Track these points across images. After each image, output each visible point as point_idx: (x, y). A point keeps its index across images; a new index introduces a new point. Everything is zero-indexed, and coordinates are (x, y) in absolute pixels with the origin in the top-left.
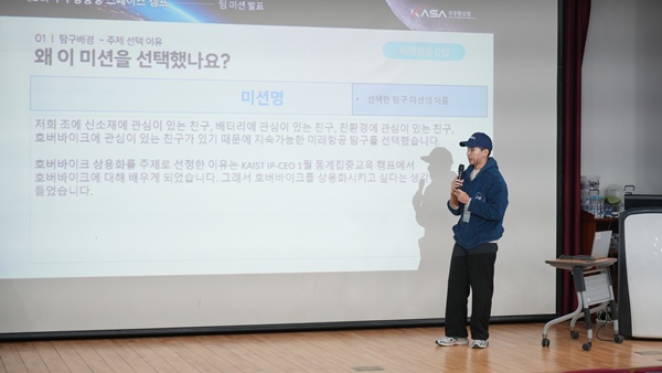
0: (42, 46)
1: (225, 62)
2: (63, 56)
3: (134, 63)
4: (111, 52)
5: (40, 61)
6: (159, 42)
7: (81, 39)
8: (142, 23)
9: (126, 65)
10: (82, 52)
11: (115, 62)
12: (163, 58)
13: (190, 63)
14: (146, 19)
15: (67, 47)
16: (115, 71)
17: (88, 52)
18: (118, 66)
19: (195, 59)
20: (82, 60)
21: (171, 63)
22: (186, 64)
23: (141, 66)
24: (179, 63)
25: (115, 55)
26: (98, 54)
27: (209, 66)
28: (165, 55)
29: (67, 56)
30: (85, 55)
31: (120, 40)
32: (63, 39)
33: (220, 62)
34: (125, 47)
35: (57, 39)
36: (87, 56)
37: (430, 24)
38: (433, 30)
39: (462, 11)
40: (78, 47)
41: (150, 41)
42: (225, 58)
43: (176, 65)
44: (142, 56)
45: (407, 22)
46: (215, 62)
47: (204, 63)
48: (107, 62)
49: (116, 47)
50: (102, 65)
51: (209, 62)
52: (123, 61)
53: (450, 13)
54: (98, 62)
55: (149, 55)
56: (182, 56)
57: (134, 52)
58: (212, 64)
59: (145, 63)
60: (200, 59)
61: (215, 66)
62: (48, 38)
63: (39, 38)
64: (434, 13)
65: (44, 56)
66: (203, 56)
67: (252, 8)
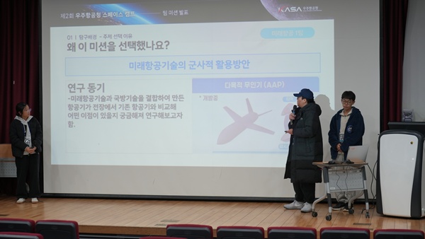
0: (71, 42)
1: (167, 46)
2: (81, 46)
3: (117, 48)
4: (105, 43)
5: (69, 50)
6: (130, 37)
7: (90, 37)
8: (121, 27)
9: (113, 50)
10: (91, 44)
11: (107, 48)
12: (133, 45)
13: (147, 47)
14: (123, 24)
15: (83, 42)
16: (108, 53)
17: (94, 44)
18: (109, 50)
19: (150, 45)
20: (91, 48)
21: (137, 48)
22: (145, 48)
23: (121, 50)
24: (141, 48)
25: (107, 44)
26: (99, 45)
27: (158, 48)
28: (134, 43)
29: (83, 47)
30: (92, 45)
31: (110, 36)
32: (81, 37)
33: (164, 46)
34: (113, 40)
35: (78, 38)
36: (93, 46)
37: (291, 16)
38: (293, 20)
39: (312, 6)
40: (89, 41)
41: (126, 36)
42: (167, 43)
43: (140, 48)
44: (121, 44)
45: (276, 16)
46: (161, 46)
47: (155, 46)
48: (103, 49)
49: (108, 40)
50: (101, 50)
51: (158, 46)
52: (112, 48)
53: (304, 8)
54: (99, 49)
55: (125, 43)
56: (143, 43)
57: (117, 42)
58: (160, 47)
59: (123, 48)
60: (153, 45)
61: (161, 48)
62: (74, 37)
63: (69, 37)
64: (293, 9)
65: (72, 47)
66: (155, 43)
67: (181, 14)
